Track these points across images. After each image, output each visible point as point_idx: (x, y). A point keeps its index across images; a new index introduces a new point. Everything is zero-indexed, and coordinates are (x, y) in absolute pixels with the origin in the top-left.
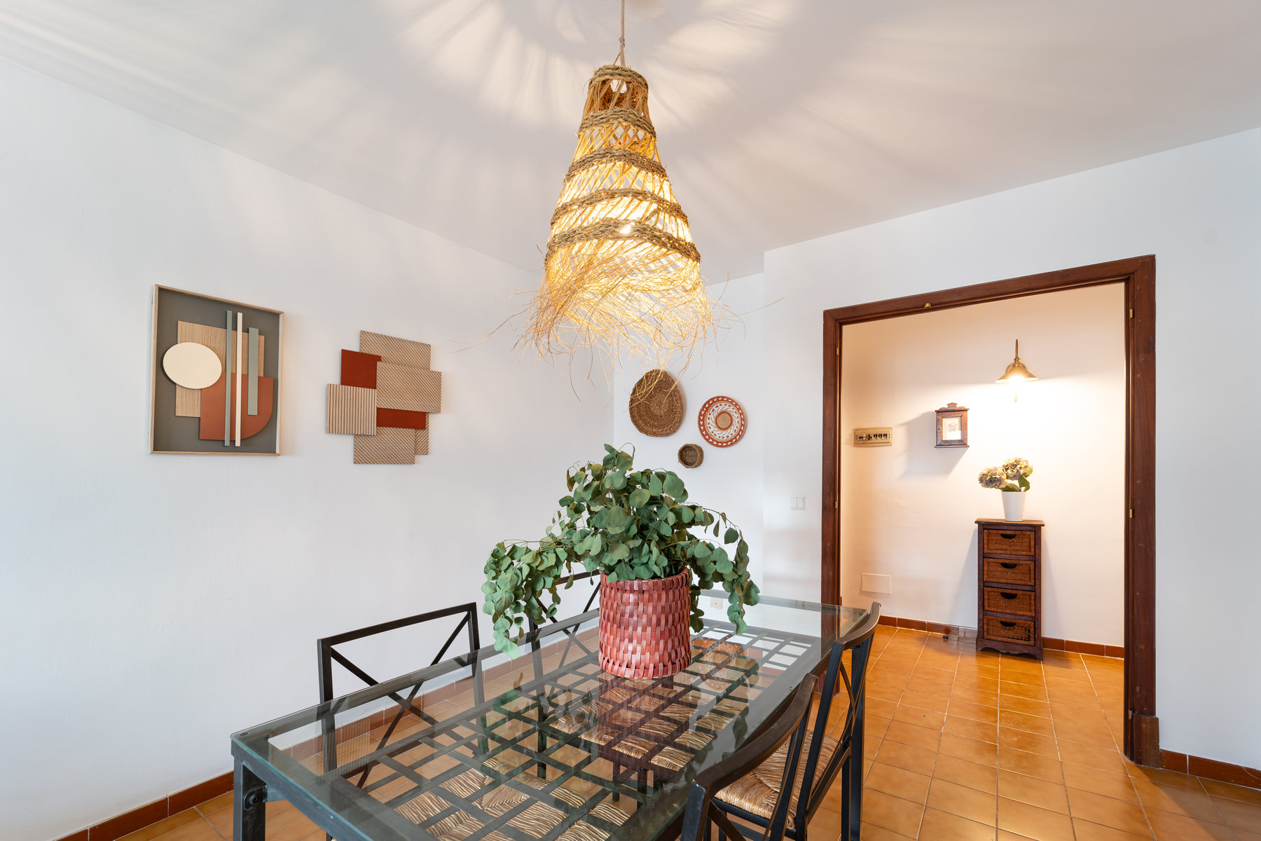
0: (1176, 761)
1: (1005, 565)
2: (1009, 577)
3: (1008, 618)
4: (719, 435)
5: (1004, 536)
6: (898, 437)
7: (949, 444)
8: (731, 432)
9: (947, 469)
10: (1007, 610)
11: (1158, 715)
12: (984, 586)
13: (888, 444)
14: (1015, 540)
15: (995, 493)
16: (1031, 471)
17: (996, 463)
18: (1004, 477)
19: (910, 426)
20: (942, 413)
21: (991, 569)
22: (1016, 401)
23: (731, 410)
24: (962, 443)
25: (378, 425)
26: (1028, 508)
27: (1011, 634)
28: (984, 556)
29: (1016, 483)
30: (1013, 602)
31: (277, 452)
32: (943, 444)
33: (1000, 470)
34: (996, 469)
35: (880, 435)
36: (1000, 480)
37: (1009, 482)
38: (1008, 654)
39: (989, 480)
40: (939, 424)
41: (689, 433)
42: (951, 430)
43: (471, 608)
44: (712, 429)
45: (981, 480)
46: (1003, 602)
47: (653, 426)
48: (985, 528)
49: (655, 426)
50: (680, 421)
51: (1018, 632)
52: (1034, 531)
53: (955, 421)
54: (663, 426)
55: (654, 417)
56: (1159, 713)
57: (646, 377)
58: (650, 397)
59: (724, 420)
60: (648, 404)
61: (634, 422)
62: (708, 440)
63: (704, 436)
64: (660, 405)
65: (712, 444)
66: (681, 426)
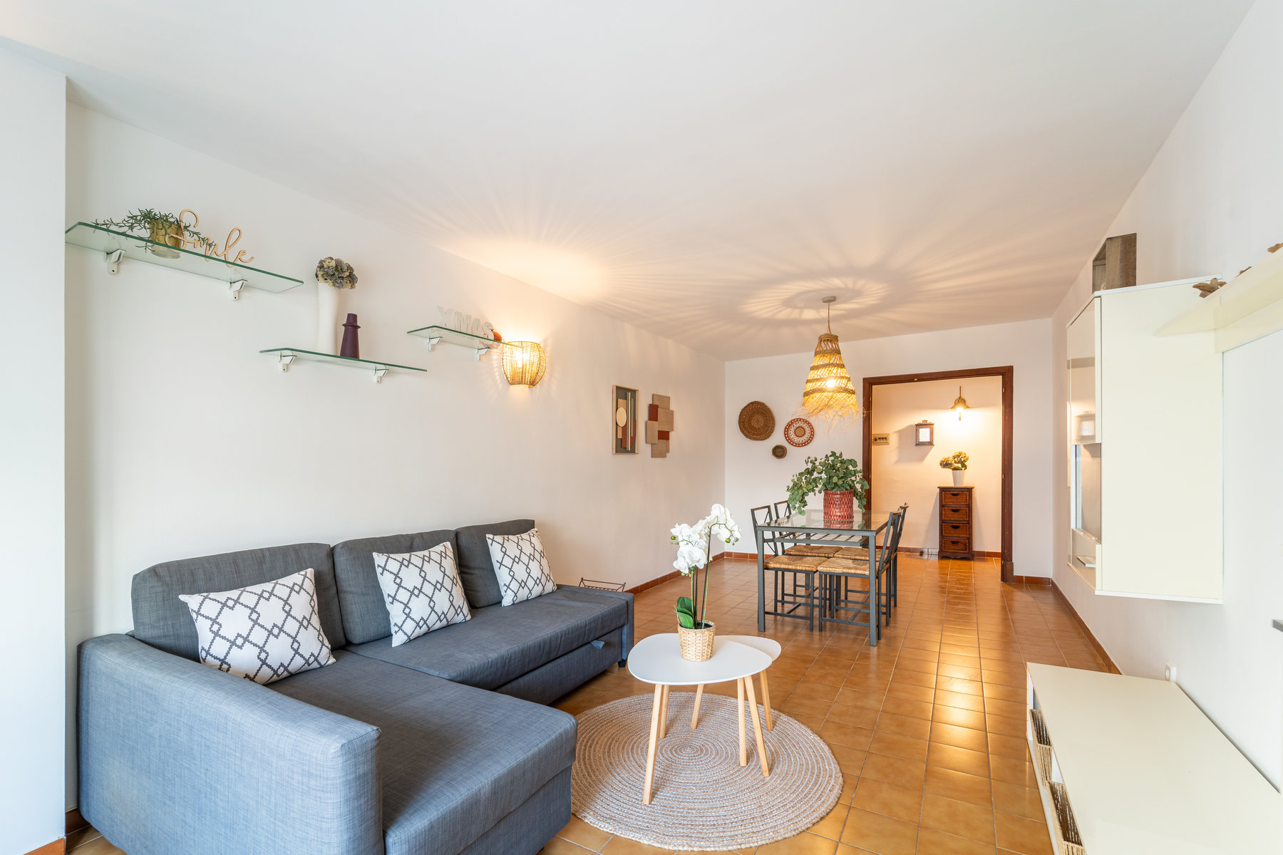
0: (1020, 579)
1: (953, 511)
2: (956, 517)
3: (955, 539)
4: (797, 440)
5: (953, 495)
6: (893, 439)
7: (923, 444)
8: (805, 438)
9: (922, 458)
10: (954, 535)
11: (1013, 561)
12: (943, 522)
13: (887, 443)
14: (959, 496)
15: (949, 471)
16: (968, 459)
17: (949, 455)
18: (953, 462)
19: (900, 433)
20: (919, 426)
21: (947, 513)
22: (960, 419)
23: (805, 426)
24: (931, 443)
25: (659, 439)
26: (967, 480)
27: (957, 548)
28: (942, 506)
29: (960, 465)
30: (958, 530)
31: (636, 451)
32: (919, 444)
33: (951, 459)
34: (949, 458)
35: (883, 438)
36: (951, 464)
37: (956, 465)
38: (955, 559)
39: (945, 464)
40: (917, 432)
41: (777, 438)
42: (924, 435)
43: (769, 507)
44: (792, 436)
45: (941, 464)
46: (952, 531)
47: (754, 434)
48: (943, 490)
49: (755, 435)
50: (772, 432)
51: (961, 546)
52: (969, 490)
53: (927, 430)
54: (761, 434)
55: (754, 428)
56: (1014, 560)
57: (748, 405)
58: (751, 417)
59: (800, 432)
60: (750, 421)
61: (742, 432)
62: (790, 443)
63: (787, 440)
64: (758, 422)
65: (792, 445)
66: (773, 434)
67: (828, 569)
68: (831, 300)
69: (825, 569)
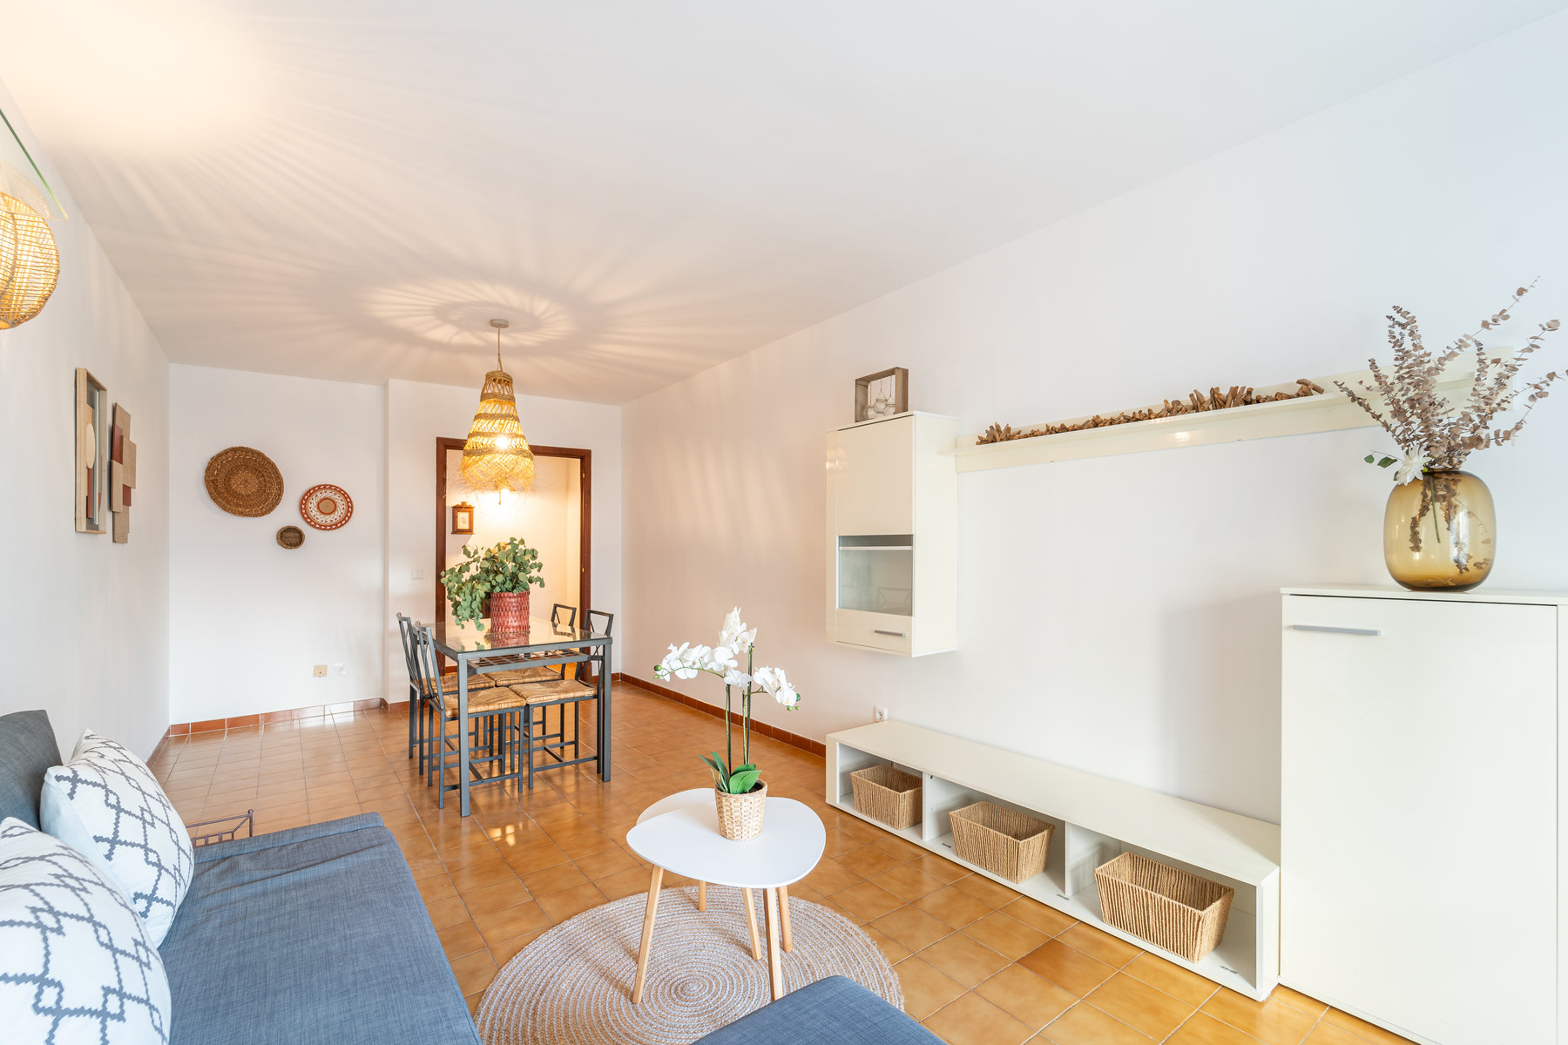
4: (321, 519)
7: (462, 531)
8: (335, 517)
23: (336, 497)
24: (470, 531)
32: (457, 531)
40: (455, 516)
41: (286, 514)
42: (463, 520)
44: (314, 512)
47: (237, 505)
49: (241, 505)
50: (276, 502)
54: (251, 506)
55: (237, 495)
57: (226, 452)
58: (231, 473)
59: (327, 507)
60: (227, 480)
61: (215, 500)
62: (309, 523)
63: (305, 519)
64: (244, 483)
65: (314, 526)
66: (278, 508)
67: (542, 698)
68: (499, 325)
69: (538, 699)
